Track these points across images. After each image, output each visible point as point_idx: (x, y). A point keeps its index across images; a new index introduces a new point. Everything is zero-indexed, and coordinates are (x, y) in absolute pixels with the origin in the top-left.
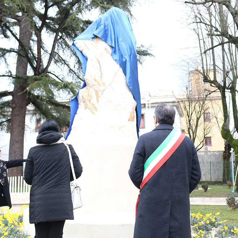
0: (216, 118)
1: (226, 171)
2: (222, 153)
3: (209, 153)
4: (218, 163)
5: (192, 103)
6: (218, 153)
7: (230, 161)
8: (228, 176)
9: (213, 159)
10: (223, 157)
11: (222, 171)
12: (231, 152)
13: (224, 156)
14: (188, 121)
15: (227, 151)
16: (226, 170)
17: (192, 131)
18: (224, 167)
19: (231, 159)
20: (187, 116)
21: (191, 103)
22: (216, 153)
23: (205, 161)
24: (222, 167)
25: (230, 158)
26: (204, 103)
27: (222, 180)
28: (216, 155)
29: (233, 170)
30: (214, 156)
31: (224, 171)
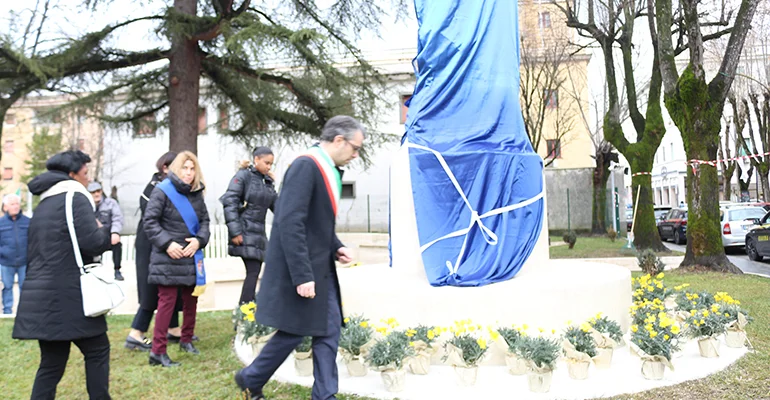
0: (578, 100)
1: (599, 208)
2: (590, 173)
3: (563, 173)
4: (582, 192)
5: (533, 68)
6: (581, 173)
7: (607, 187)
8: (603, 218)
9: (572, 184)
10: (592, 181)
11: (591, 208)
12: (610, 168)
13: (594, 178)
14: (525, 107)
15: (602, 168)
16: (599, 205)
17: (532, 127)
18: (595, 201)
19: (610, 184)
20: (523, 98)
21: (531, 69)
22: (577, 171)
23: (555, 189)
24: (591, 200)
25: (608, 182)
26: (555, 69)
27: (590, 227)
28: (577, 177)
29: (614, 205)
30: (573, 178)
31: (595, 208)
